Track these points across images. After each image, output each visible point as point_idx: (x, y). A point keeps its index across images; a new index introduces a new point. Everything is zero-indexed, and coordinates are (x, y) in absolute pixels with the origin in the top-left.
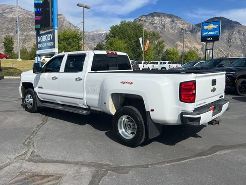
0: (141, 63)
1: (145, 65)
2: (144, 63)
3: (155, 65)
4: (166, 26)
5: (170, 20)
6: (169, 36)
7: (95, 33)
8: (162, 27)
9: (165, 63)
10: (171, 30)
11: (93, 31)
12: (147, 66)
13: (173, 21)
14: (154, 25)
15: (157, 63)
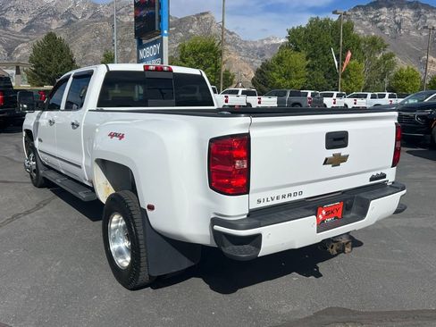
0: (331, 95)
1: (338, 100)
2: (338, 96)
3: (359, 100)
4: (403, 26)
5: (412, 12)
6: (408, 43)
7: (266, 42)
8: (396, 26)
9: (384, 96)
10: (413, 33)
11: (262, 40)
12: (340, 102)
13: (419, 15)
14: (379, 24)
15: (365, 96)
